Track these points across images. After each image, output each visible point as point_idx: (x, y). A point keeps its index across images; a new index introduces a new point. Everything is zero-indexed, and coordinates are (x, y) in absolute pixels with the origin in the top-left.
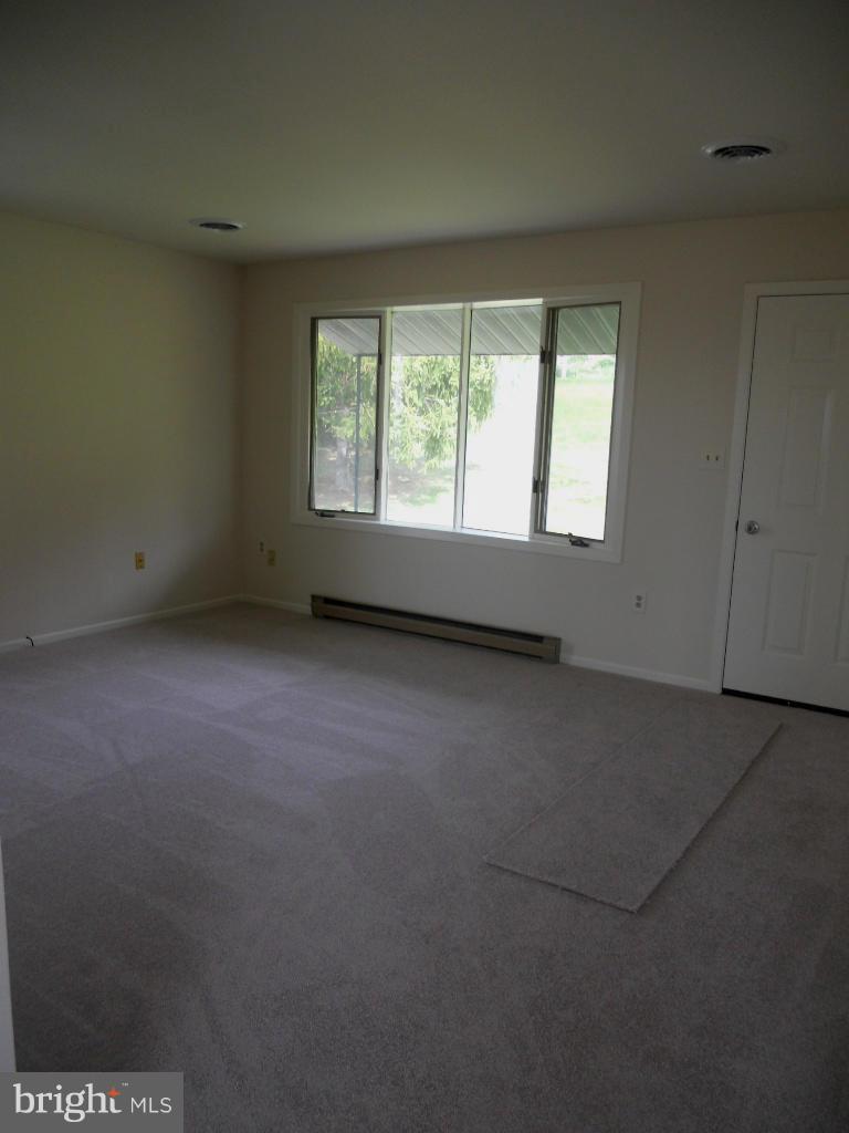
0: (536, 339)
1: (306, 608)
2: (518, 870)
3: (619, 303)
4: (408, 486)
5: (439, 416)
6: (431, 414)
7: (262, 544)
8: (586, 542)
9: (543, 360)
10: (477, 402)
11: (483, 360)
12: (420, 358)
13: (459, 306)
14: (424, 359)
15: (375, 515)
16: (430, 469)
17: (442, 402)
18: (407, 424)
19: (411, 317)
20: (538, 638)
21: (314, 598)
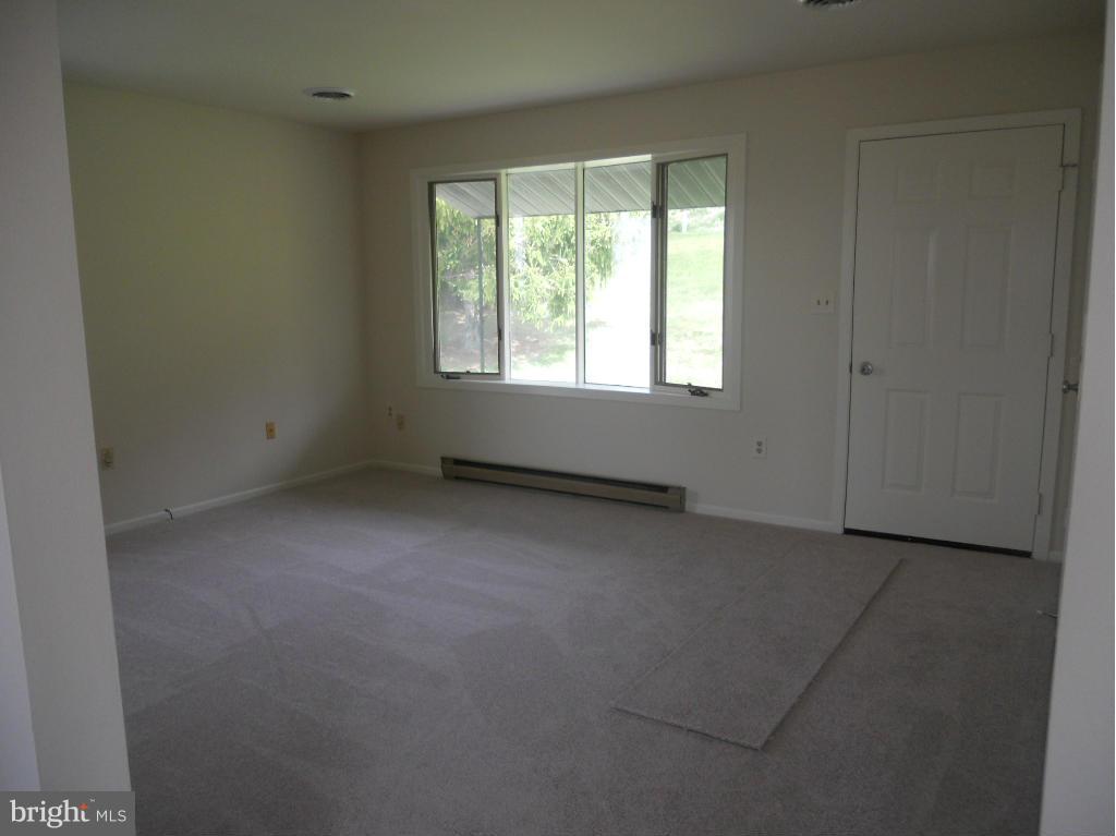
0: (647, 193)
1: (436, 470)
2: (645, 714)
3: (726, 155)
4: (535, 347)
5: (563, 275)
6: (555, 273)
7: (390, 409)
8: (705, 391)
9: (654, 215)
10: (600, 260)
11: (603, 218)
12: (542, 218)
13: (571, 165)
14: (546, 219)
15: (499, 375)
16: (556, 328)
17: (565, 261)
18: (530, 285)
19: (526, 178)
20: (663, 489)
21: (444, 460)
